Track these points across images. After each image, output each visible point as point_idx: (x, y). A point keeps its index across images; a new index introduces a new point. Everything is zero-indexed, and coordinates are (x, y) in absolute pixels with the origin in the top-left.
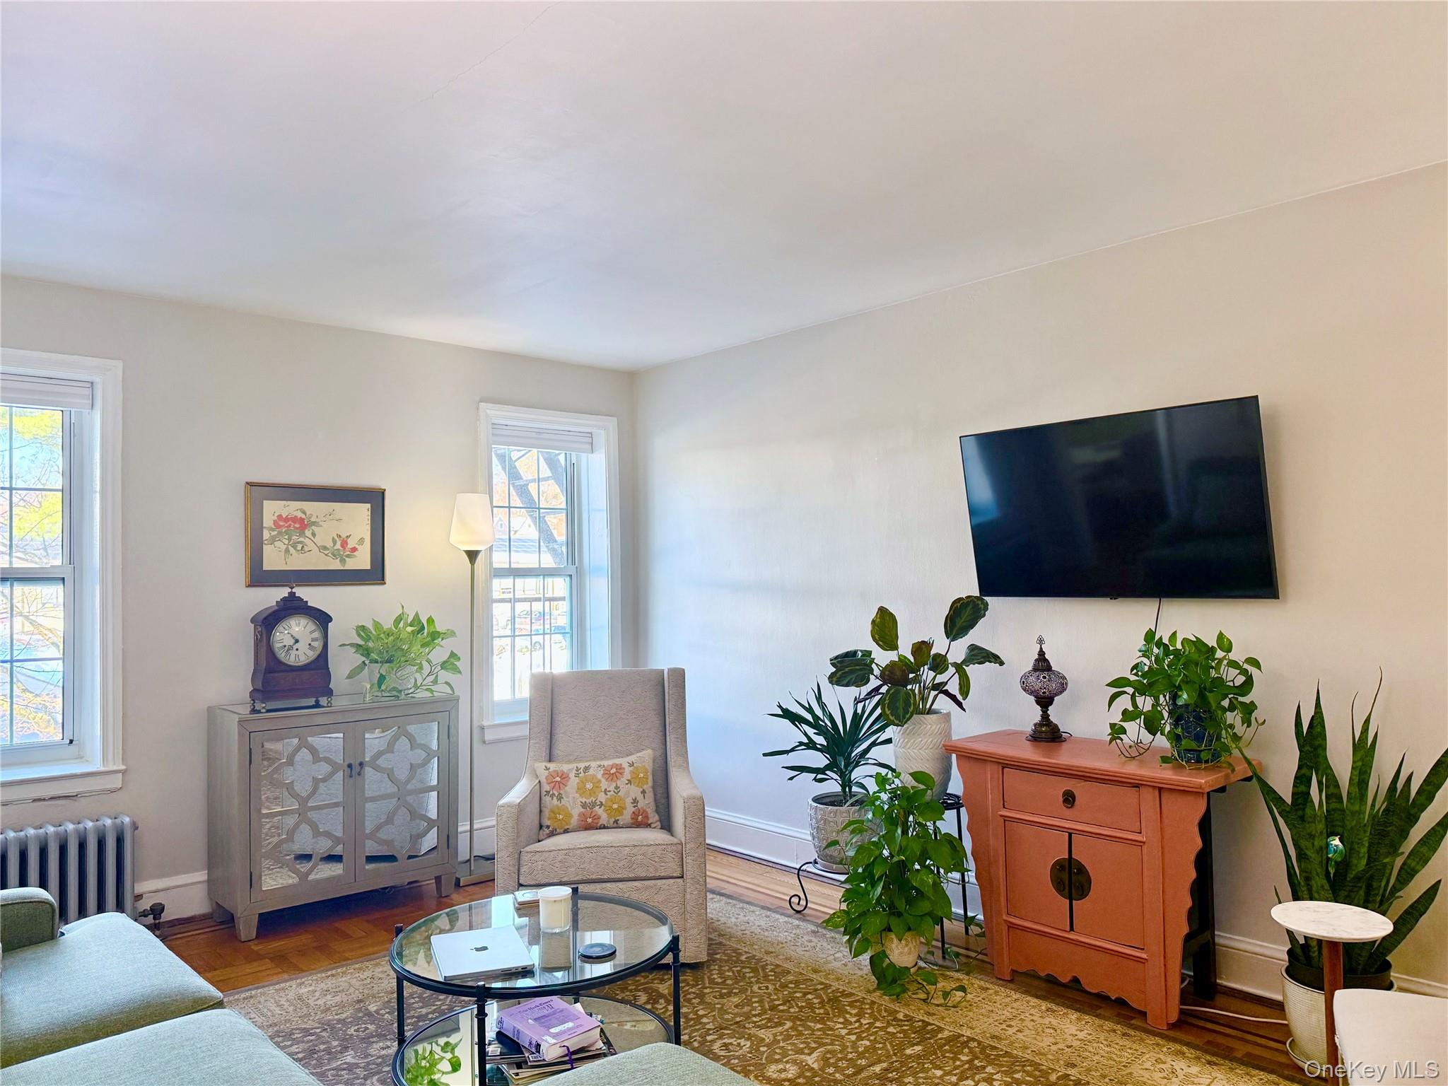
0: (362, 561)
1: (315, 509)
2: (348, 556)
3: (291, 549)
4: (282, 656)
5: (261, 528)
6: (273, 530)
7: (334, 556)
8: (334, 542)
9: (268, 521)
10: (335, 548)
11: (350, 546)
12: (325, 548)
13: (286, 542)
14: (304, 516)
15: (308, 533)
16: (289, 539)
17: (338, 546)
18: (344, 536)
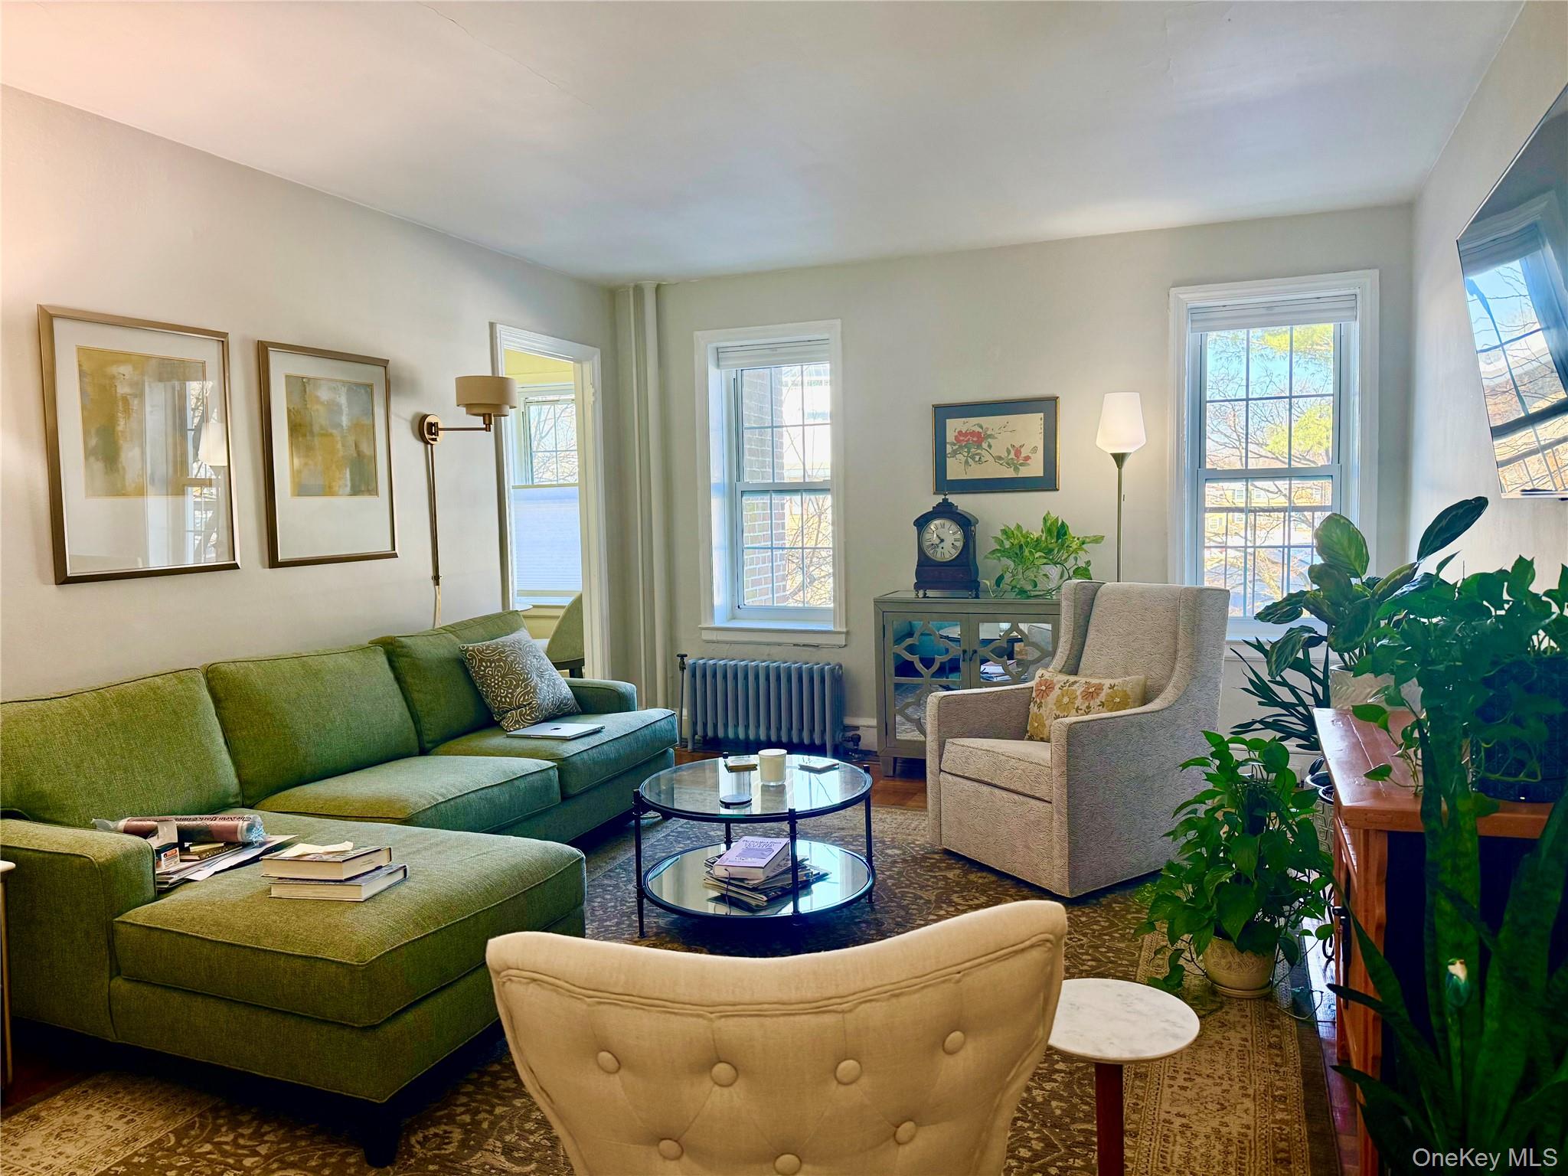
0: (1035, 468)
1: (990, 423)
2: (1021, 465)
3: (970, 460)
4: (930, 553)
5: (945, 443)
6: (955, 445)
7: (1008, 464)
8: (1009, 452)
9: (950, 436)
10: (1010, 457)
11: (1023, 455)
12: (1000, 458)
13: (966, 454)
14: (981, 430)
15: (985, 445)
16: (968, 452)
17: (1012, 456)
18: (1017, 445)
